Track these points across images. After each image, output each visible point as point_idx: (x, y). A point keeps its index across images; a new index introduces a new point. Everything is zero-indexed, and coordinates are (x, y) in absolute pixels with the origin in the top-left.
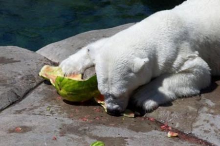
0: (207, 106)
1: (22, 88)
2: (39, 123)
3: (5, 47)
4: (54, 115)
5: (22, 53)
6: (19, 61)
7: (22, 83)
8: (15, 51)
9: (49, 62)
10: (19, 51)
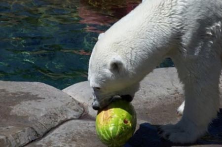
3: (31, 83)
5: (48, 90)
6: (44, 98)
7: (44, 121)
8: (41, 88)
9: (74, 102)
10: (45, 88)
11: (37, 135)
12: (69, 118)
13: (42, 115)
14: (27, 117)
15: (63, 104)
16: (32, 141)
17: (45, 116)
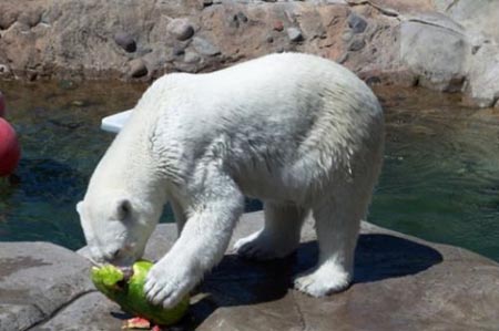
5: (56, 252)
7: (52, 295)
8: (46, 250)
11: (43, 315)
12: (87, 289)
13: (48, 287)
14: (28, 290)
15: (78, 270)
16: (36, 324)
17: (53, 288)
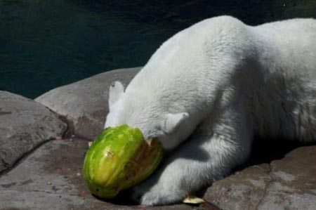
0: (280, 180)
1: (13, 151)
2: (35, 203)
4: (57, 192)
5: (14, 100)
6: (10, 113)
7: (13, 145)
8: (4, 98)
9: (53, 115)
10: (9, 98)
17: (14, 137)
